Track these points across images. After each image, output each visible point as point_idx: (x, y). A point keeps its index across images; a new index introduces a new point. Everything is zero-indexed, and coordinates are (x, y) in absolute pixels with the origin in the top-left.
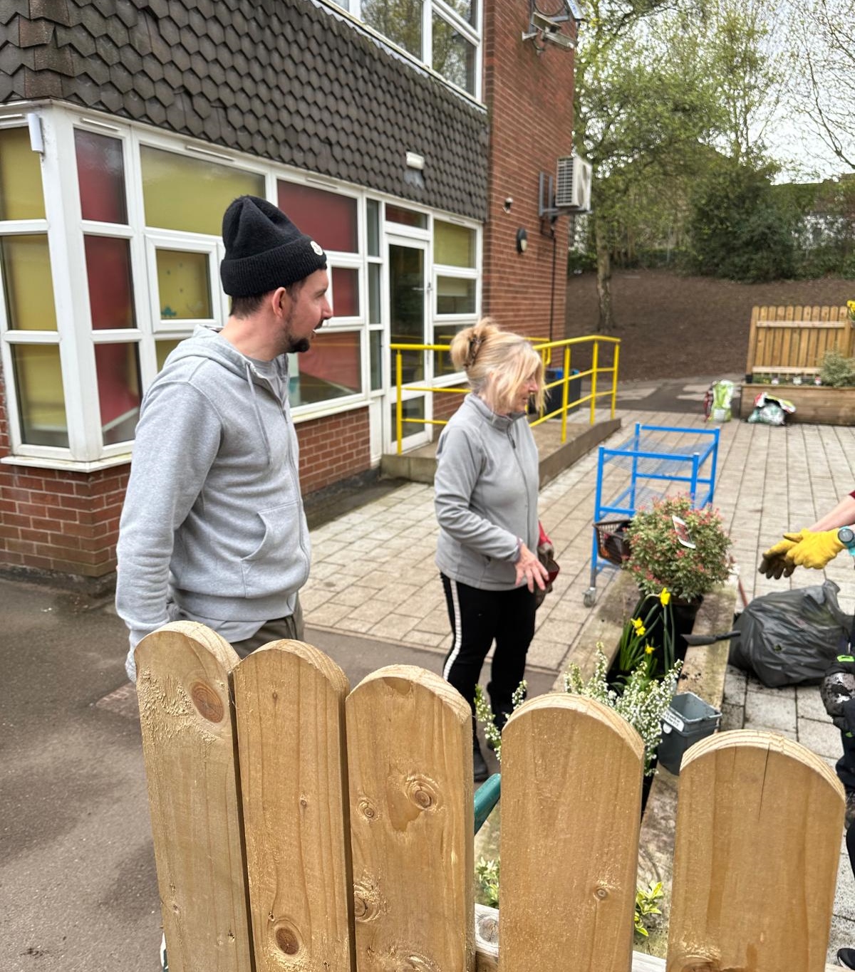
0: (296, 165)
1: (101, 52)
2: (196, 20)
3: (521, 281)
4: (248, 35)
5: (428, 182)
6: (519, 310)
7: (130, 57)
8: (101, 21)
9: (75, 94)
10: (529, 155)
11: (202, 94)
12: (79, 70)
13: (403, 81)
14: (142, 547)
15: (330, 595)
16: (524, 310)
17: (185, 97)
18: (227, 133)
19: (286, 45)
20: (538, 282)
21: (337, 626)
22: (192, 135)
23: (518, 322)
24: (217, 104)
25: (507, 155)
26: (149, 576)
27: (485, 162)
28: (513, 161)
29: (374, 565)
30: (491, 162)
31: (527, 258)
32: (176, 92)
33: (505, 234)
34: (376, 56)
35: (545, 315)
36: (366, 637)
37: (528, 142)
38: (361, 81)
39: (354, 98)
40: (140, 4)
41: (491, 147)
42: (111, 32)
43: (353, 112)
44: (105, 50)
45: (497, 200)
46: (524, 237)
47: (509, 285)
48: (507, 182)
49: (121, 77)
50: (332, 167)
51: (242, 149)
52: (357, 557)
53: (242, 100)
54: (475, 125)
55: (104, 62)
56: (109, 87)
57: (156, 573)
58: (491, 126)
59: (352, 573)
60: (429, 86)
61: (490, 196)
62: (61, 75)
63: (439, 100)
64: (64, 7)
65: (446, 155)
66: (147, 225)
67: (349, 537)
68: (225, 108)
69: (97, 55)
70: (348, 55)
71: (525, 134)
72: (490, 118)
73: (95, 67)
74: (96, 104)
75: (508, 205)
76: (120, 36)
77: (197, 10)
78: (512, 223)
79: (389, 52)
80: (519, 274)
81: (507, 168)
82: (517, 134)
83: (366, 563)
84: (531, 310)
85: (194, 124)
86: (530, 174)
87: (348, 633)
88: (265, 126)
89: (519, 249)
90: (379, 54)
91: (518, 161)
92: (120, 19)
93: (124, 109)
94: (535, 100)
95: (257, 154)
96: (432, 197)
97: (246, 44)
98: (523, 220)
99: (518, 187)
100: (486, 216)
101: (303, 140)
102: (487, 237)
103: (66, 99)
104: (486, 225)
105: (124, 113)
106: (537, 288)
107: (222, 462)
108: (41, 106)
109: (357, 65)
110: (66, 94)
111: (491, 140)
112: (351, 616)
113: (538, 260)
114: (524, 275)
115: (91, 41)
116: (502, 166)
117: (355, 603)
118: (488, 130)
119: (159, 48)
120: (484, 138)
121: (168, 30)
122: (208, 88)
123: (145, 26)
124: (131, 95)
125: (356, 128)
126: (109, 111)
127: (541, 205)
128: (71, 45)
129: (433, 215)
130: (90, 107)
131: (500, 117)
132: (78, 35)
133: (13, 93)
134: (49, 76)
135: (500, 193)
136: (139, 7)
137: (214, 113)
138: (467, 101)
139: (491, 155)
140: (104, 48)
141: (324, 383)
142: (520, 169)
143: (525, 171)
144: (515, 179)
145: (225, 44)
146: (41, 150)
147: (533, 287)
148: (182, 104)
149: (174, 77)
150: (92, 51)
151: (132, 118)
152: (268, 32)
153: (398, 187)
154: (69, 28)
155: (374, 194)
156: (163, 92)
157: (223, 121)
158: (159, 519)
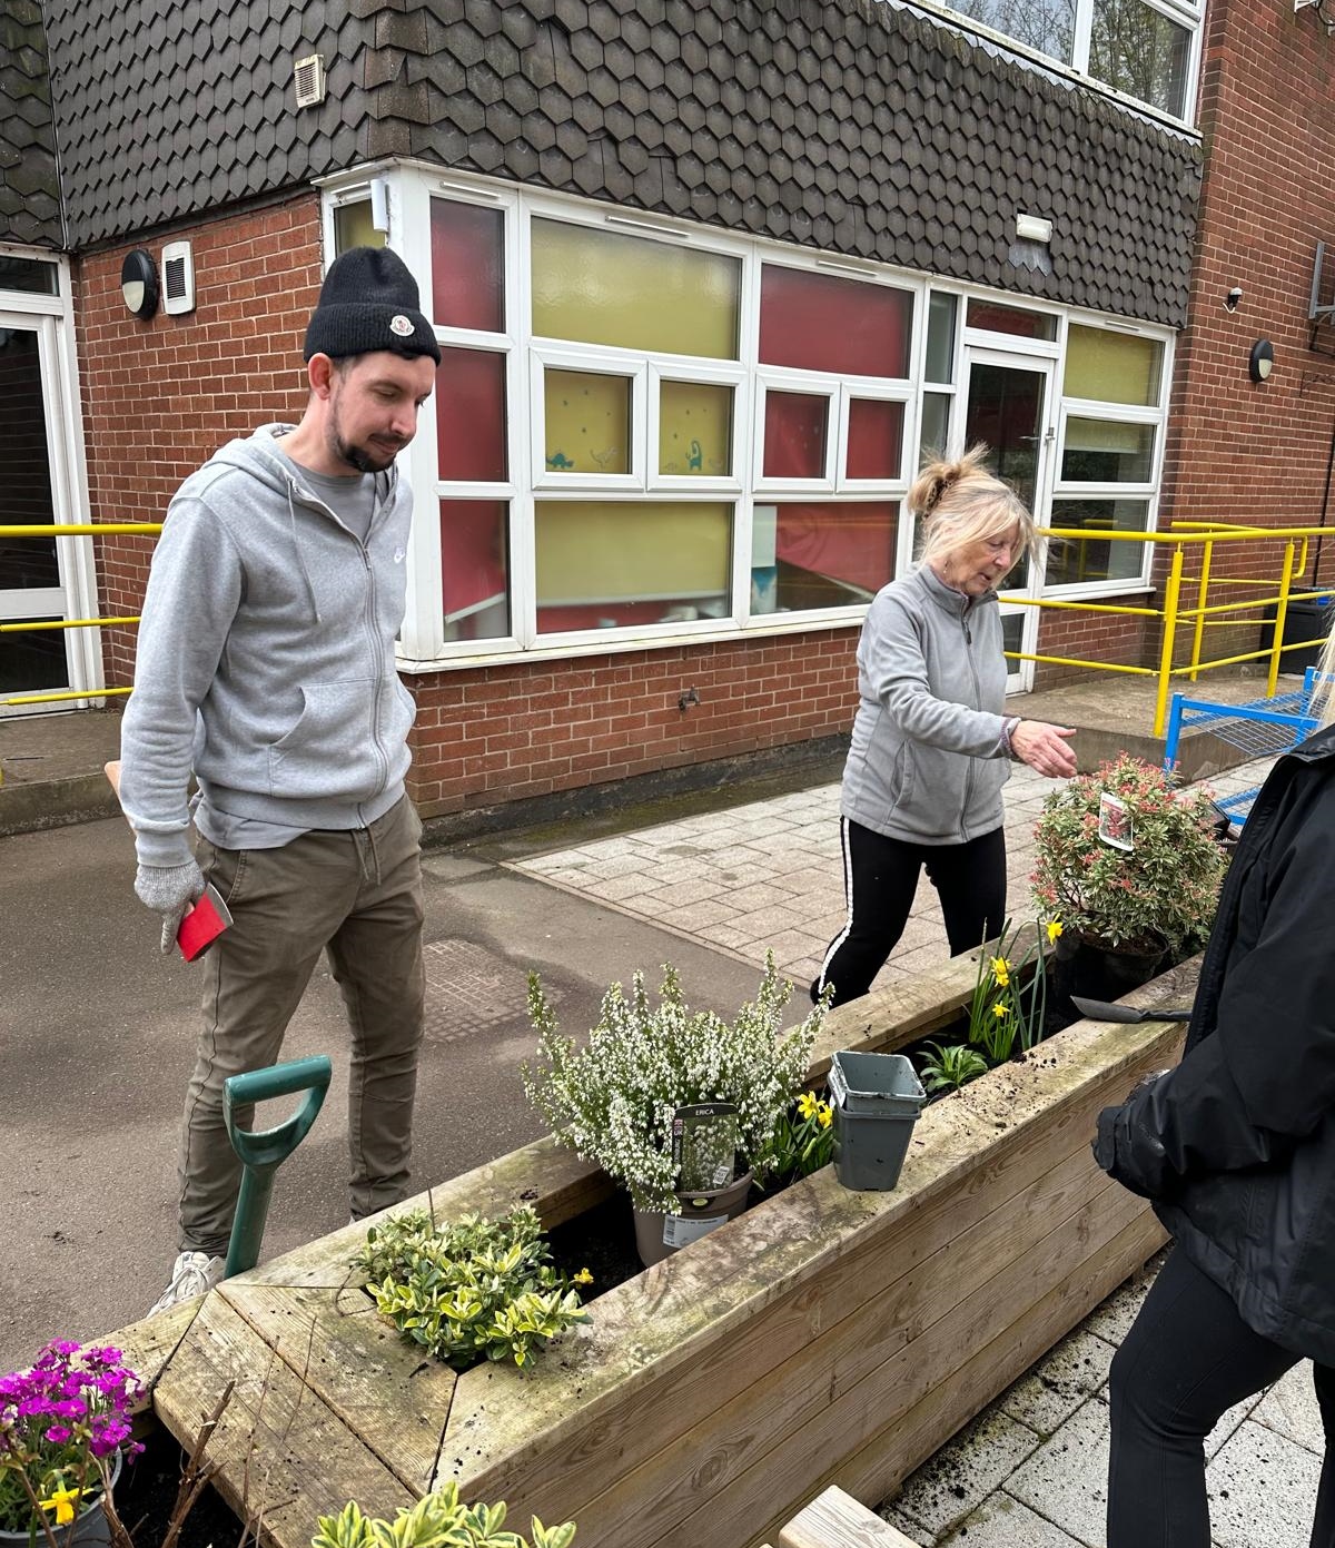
0: (796, 241)
1: (474, 87)
2: (633, 31)
3: (1257, 430)
4: (722, 44)
5: (1060, 263)
6: (1247, 481)
7: (519, 91)
8: (477, 43)
9: (430, 148)
10: (1291, 211)
11: (635, 139)
12: (436, 116)
13: (1019, 100)
14: (145, 718)
15: (719, 890)
16: (1257, 481)
17: (607, 145)
18: (675, 195)
19: (792, 54)
20: (1298, 434)
21: (700, 933)
22: (614, 200)
23: (1241, 501)
24: (661, 153)
25: (1242, 215)
26: (158, 757)
27: (1190, 227)
28: (1253, 226)
29: (814, 860)
30: (1200, 226)
31: (1274, 390)
32: (592, 138)
33: (1224, 349)
34: (966, 62)
35: (1312, 492)
36: (732, 954)
37: (1294, 190)
38: (933, 103)
39: (916, 130)
40: (541, 14)
41: (1203, 200)
42: (491, 57)
43: (913, 154)
44: (481, 85)
45: (1210, 291)
46: (1267, 355)
47: (1228, 437)
48: (1234, 260)
49: (503, 121)
50: (864, 242)
51: (699, 219)
52: (798, 845)
53: (705, 146)
54: (1171, 165)
55: (479, 101)
56: (484, 136)
57: (165, 753)
58: (1208, 165)
59: (774, 866)
60: (1075, 104)
61: (1195, 286)
62: (410, 122)
63: (1093, 126)
64: (421, 29)
65: (1102, 216)
66: (535, 333)
67: (805, 817)
68: (674, 158)
69: (468, 92)
70: (908, 63)
71: (1287, 176)
72: (1206, 151)
73: (463, 110)
74: (461, 160)
75: (1233, 300)
76: (506, 61)
77: (635, 14)
78: (1240, 330)
79: (993, 51)
80: (1252, 419)
81: (1236, 237)
82: (1265, 176)
83: (804, 856)
84: (1278, 482)
85: (618, 183)
86: (1290, 245)
87: (708, 945)
88: (742, 182)
89: (1255, 376)
90: (973, 57)
91: (1263, 223)
92: (508, 38)
93: (505, 166)
94: (1315, 116)
95: (725, 225)
96: (1066, 288)
97: (718, 60)
98: (1270, 326)
99: (1262, 269)
100: (1184, 319)
101: (813, 203)
102: (1182, 355)
103: (417, 156)
104: (1183, 333)
105: (505, 172)
106: (1293, 444)
107: (249, 613)
108: (388, 169)
109: (926, 78)
110: (416, 149)
111: (1204, 190)
112: (728, 923)
113: (1301, 394)
114: (1264, 420)
115: (459, 72)
116: (1226, 233)
117: (746, 906)
118: (1200, 173)
119: (568, 76)
120: (1189, 185)
121: (586, 49)
122: (647, 130)
123: (548, 44)
124: (518, 146)
125: (917, 179)
126: (481, 170)
127: (1314, 301)
128: (428, 80)
129: (1066, 317)
130: (453, 166)
131: (1229, 149)
132: (440, 65)
133: (356, 153)
134: (393, 124)
135: (1218, 279)
136: (539, 19)
137: (654, 166)
138: (1158, 125)
139: (1202, 214)
140: (479, 81)
141: (824, 582)
142: (1269, 237)
143: (1281, 241)
144: (1255, 256)
145: (680, 61)
146: (385, 229)
147: (1283, 443)
148: (600, 155)
149: (589, 116)
150: (459, 86)
151: (517, 178)
152: (760, 37)
153: (993, 272)
154: (427, 56)
155: (946, 284)
156: (570, 140)
157: (669, 178)
158: (165, 681)
